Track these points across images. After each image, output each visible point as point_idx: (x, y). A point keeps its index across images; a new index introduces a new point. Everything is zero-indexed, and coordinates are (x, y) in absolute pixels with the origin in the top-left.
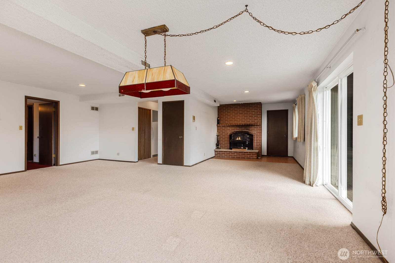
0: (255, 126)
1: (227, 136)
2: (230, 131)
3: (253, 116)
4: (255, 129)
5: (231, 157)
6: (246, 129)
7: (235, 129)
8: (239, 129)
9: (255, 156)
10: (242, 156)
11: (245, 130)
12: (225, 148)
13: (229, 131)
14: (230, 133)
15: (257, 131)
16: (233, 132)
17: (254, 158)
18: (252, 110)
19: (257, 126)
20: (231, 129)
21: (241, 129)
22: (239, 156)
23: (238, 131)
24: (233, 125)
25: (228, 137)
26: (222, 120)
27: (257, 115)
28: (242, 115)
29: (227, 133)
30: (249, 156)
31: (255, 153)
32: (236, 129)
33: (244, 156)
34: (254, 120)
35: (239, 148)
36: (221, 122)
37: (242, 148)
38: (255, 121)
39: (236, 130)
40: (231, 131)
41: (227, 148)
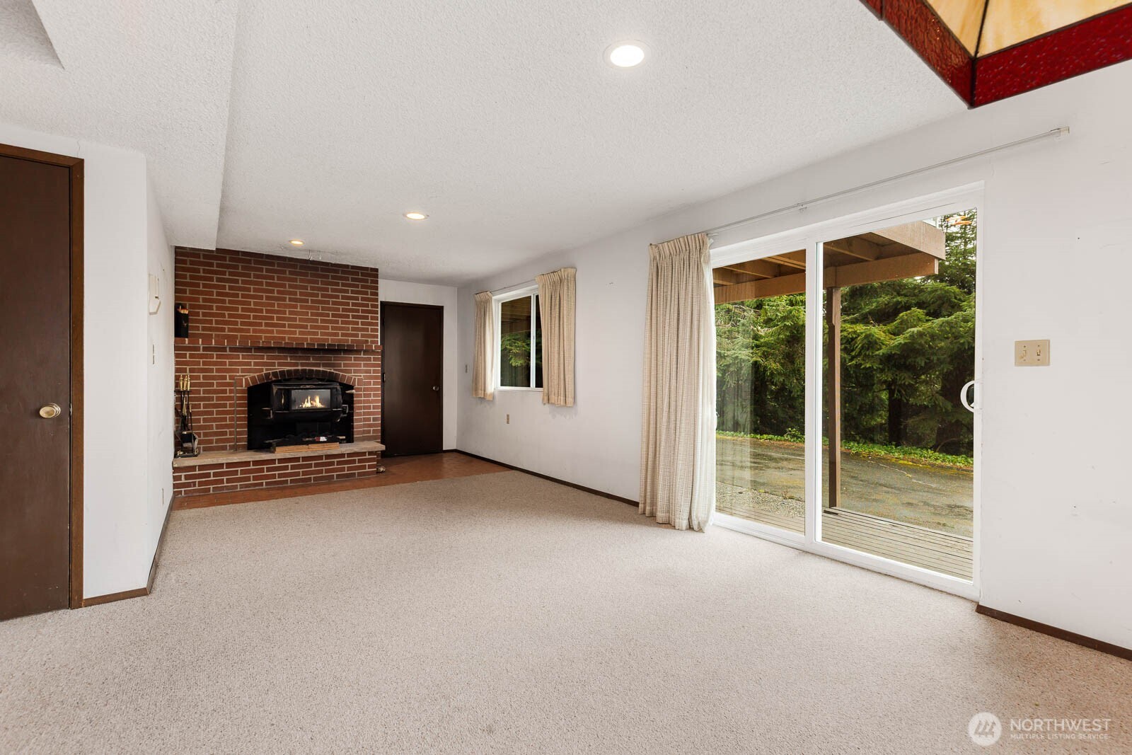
0: (358, 352)
1: (238, 392)
2: (248, 371)
3: (348, 316)
4: (359, 365)
5: (267, 484)
6: (325, 365)
7: (273, 364)
8: (296, 365)
9: (370, 467)
10: (321, 472)
11: (321, 369)
12: (224, 448)
13: (243, 371)
14: (253, 378)
15: (369, 372)
16: (267, 375)
17: (364, 474)
18: (347, 291)
19: (366, 352)
20: (256, 364)
21: (302, 365)
22: (304, 473)
23: (288, 371)
24: (265, 345)
25: (239, 399)
26: (201, 317)
27: (363, 311)
28: (302, 307)
29: (231, 378)
30: (349, 469)
31: (370, 453)
32: (280, 364)
33: (327, 471)
34: (353, 329)
35: (307, 443)
36: (197, 328)
37: (323, 439)
38: (357, 336)
39: (278, 369)
40: (256, 371)
41: (235, 449)
